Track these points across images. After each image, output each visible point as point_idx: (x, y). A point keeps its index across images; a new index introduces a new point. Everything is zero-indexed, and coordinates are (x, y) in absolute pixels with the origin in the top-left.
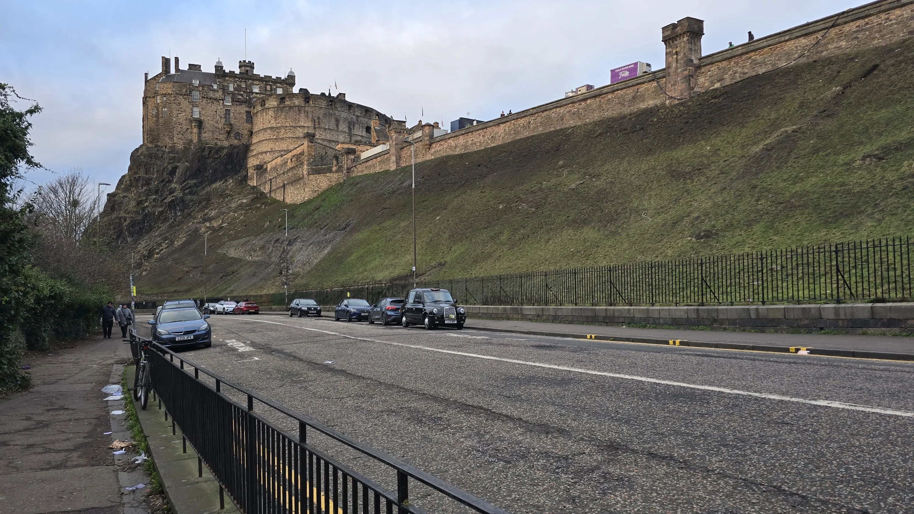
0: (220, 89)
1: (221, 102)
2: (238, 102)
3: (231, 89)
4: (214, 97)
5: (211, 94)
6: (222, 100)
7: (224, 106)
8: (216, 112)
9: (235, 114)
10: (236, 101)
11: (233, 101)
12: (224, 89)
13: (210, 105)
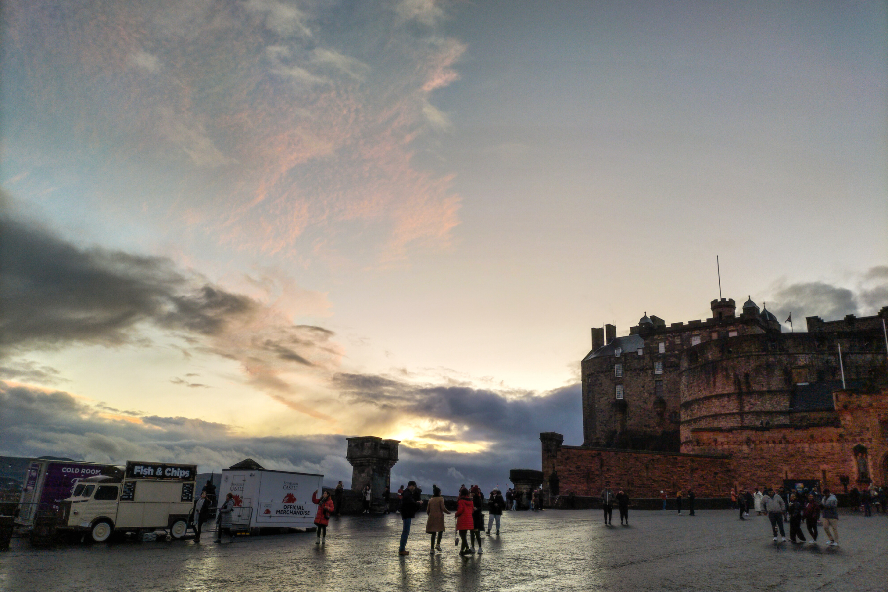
0: (647, 353)
1: (649, 372)
2: (671, 366)
3: (662, 348)
4: (639, 367)
5: (636, 364)
6: (651, 368)
7: (654, 376)
8: (643, 387)
9: (669, 386)
10: (669, 367)
11: (664, 367)
12: (651, 352)
13: (635, 379)
